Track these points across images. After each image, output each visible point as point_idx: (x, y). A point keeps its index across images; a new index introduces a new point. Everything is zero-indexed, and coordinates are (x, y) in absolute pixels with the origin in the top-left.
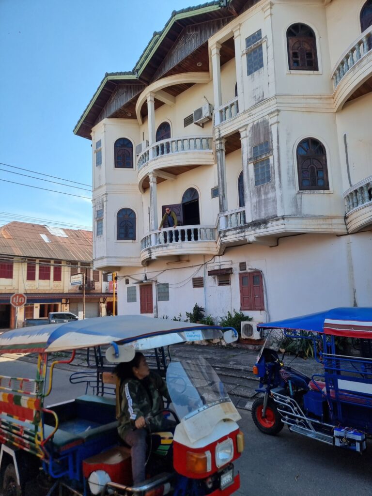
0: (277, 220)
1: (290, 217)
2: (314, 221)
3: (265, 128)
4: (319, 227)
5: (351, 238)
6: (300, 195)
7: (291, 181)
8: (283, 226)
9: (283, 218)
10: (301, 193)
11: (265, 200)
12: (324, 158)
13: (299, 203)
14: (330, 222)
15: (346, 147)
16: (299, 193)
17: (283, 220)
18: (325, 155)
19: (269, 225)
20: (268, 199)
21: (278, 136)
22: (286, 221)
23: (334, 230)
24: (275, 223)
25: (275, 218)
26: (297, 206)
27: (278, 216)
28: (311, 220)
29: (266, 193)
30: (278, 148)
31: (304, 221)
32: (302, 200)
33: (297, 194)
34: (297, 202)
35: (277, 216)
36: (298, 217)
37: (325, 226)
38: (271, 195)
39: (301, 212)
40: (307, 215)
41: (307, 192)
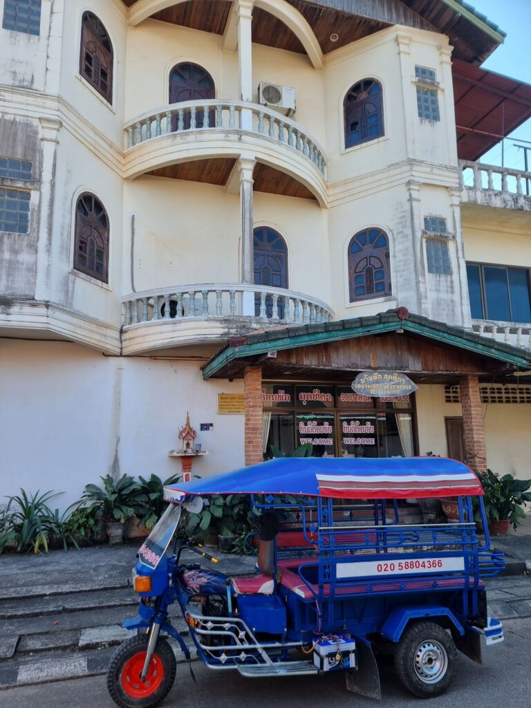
0: (33, 305)
1: (57, 307)
2: (86, 325)
3: (27, 137)
4: (91, 335)
5: (123, 362)
6: (73, 277)
7: (64, 248)
8: (45, 320)
9: (47, 305)
10: (77, 273)
11: (10, 262)
12: (106, 235)
13: (70, 289)
14: (104, 333)
15: (133, 233)
16: (71, 273)
17: (45, 309)
18: (109, 230)
19: (15, 309)
20: (18, 262)
21: (55, 165)
22: (50, 312)
23: (107, 346)
24: (27, 309)
25: (30, 301)
26: (67, 292)
27: (36, 298)
28: (83, 322)
29: (15, 252)
30: (53, 186)
31: (75, 321)
32: (75, 285)
33: (70, 273)
34: (68, 286)
35: (33, 299)
36: (68, 312)
37: (98, 337)
38: (25, 257)
39: (71, 304)
40: (78, 311)
41: (83, 275)
